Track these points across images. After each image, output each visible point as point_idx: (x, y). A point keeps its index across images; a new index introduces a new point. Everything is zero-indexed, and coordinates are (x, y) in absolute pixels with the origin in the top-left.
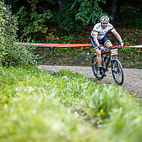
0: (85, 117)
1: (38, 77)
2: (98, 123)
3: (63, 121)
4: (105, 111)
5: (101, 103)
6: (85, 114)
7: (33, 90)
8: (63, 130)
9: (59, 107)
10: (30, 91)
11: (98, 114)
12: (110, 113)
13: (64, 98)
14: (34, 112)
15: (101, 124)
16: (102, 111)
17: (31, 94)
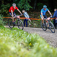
0: (24, 46)
1: (5, 30)
2: (29, 48)
3: (15, 47)
4: (32, 44)
5: (30, 40)
6: (24, 45)
7: (3, 34)
8: (15, 50)
9: (13, 41)
10: (1, 35)
11: (29, 45)
12: (34, 45)
13: (15, 38)
14: (4, 43)
15: (30, 49)
16: (30, 44)
17: (2, 36)
